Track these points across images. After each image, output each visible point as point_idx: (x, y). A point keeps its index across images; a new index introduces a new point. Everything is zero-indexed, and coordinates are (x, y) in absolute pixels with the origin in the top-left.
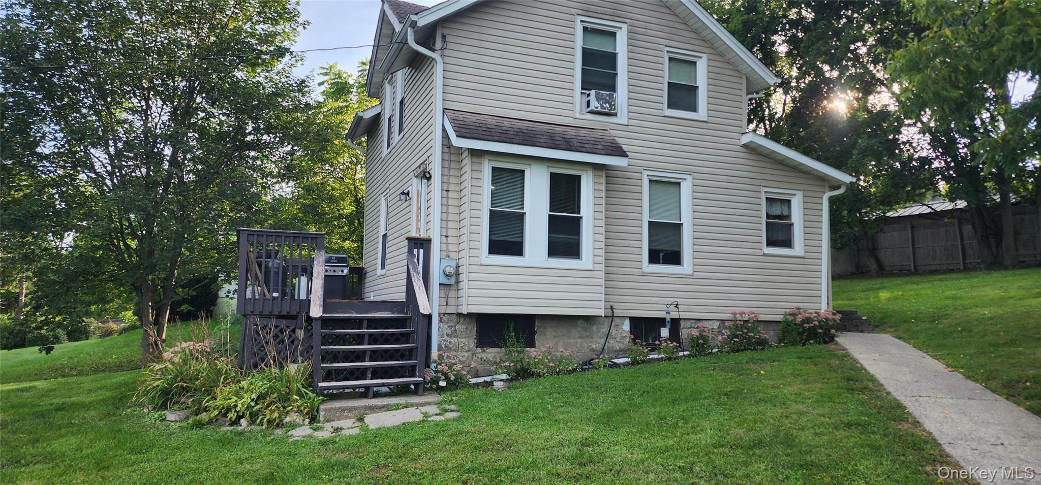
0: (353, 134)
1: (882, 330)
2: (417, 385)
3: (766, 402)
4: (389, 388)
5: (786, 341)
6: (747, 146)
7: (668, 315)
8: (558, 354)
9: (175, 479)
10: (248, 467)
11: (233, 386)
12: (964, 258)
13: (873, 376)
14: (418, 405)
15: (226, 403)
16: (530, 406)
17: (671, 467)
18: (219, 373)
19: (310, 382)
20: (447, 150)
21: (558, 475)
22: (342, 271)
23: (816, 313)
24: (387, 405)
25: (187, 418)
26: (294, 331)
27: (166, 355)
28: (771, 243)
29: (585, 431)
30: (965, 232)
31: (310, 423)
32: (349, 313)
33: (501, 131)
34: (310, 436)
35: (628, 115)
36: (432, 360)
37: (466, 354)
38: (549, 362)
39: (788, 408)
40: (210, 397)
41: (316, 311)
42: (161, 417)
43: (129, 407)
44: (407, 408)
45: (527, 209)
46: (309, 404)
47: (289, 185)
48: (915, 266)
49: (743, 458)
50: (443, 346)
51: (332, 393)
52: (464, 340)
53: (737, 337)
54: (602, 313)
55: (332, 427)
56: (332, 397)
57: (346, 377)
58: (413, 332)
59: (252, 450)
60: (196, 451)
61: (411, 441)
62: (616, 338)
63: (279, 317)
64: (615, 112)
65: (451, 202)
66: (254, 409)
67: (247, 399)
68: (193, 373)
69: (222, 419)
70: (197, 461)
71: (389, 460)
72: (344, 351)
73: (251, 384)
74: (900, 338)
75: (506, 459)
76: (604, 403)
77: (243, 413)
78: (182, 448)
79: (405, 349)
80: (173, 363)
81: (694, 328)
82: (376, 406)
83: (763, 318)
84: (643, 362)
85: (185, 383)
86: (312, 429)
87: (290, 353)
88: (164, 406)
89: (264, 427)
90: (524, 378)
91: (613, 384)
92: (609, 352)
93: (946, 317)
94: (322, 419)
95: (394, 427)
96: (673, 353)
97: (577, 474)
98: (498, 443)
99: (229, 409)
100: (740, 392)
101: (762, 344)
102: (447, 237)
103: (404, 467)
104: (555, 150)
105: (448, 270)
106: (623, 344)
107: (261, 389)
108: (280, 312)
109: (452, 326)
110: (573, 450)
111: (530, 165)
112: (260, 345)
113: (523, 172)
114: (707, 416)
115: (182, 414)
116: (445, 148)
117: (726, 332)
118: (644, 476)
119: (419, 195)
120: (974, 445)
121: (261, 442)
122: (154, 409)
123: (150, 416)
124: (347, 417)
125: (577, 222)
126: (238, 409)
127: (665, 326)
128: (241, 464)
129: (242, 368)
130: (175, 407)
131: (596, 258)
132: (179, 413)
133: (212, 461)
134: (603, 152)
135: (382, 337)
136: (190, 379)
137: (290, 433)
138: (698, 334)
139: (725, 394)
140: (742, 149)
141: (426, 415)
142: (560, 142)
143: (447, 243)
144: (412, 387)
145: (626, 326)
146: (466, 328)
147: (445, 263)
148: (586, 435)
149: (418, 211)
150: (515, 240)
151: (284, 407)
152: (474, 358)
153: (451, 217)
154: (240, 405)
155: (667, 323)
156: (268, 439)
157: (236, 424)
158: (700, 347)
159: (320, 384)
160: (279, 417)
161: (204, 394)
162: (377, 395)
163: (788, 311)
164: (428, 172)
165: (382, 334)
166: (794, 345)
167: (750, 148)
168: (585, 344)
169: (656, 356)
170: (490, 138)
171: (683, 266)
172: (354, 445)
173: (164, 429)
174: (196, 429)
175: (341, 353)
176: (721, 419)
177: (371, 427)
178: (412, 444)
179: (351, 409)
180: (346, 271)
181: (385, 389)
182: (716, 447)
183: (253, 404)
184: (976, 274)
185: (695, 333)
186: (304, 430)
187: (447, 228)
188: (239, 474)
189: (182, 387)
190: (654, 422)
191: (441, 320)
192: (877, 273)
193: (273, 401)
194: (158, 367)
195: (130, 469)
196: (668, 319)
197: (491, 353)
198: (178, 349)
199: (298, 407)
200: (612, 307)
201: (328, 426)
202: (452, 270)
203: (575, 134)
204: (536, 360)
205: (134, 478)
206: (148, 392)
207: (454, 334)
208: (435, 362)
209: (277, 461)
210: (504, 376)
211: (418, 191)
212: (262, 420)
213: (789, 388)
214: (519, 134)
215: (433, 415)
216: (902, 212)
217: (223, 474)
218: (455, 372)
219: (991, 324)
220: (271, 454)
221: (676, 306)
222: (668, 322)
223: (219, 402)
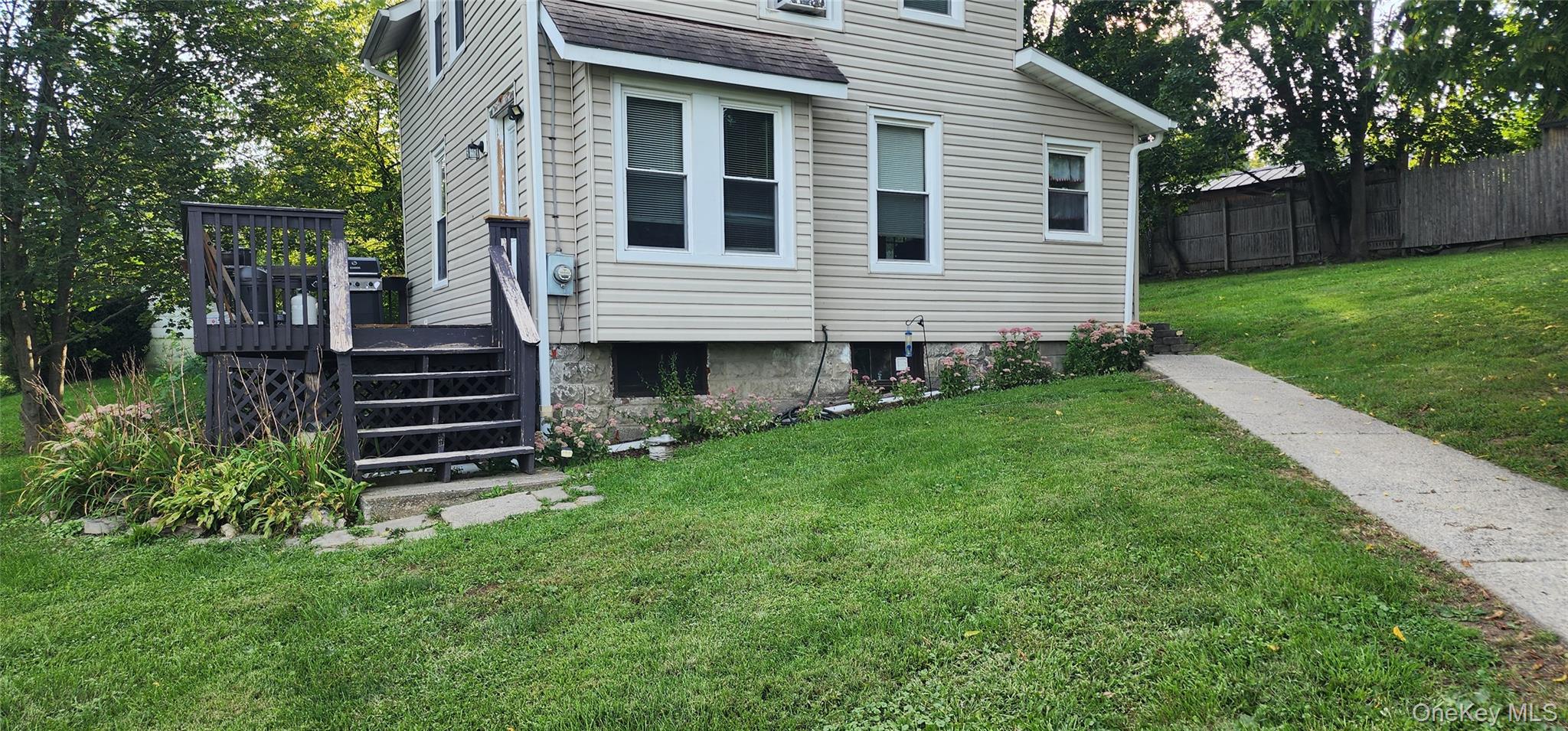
0: (370, 52)
1: (1204, 349)
2: (523, 457)
3: (1077, 454)
4: (478, 465)
5: (1076, 370)
6: (1023, 71)
7: (908, 336)
8: (745, 403)
9: (116, 627)
10: (248, 600)
11: (203, 471)
12: (1296, 249)
13: (1217, 410)
14: (529, 489)
15: (192, 500)
16: (716, 479)
17: (961, 555)
18: (173, 451)
19: (340, 459)
20: (547, 68)
21: (787, 577)
22: (371, 284)
23: (1117, 327)
24: (478, 491)
25: (123, 528)
26: (301, 378)
27: (72, 426)
28: (1054, 224)
29: (815, 511)
30: (1298, 211)
31: (347, 525)
32: (395, 346)
33: (640, 36)
34: (351, 546)
35: (844, 16)
36: (542, 419)
37: (598, 409)
38: (733, 415)
39: (1113, 460)
40: (161, 491)
41: (341, 341)
42: (75, 528)
43: (13, 516)
44: (511, 493)
45: (688, 170)
46: (342, 495)
47: (263, 144)
48: (1229, 262)
49: (1068, 535)
50: (560, 396)
51: (378, 477)
52: (593, 386)
53: (1007, 365)
54: (810, 336)
55: (387, 529)
56: (381, 483)
57: (399, 450)
58: (509, 375)
59: (253, 573)
60: (148, 580)
61: (530, 542)
62: (830, 375)
63: (274, 355)
64: (823, 9)
65: (560, 158)
66: (246, 507)
67: (229, 491)
68: (125, 452)
69: (187, 528)
70: (153, 596)
71: (498, 574)
72: (391, 408)
73: (235, 466)
74: (1232, 359)
75: (697, 559)
76: (831, 468)
77: (225, 514)
78: (121, 578)
79: (497, 403)
80: (86, 439)
81: (944, 355)
82: (458, 493)
83: (1045, 337)
84: (873, 409)
85: (112, 470)
86: (354, 535)
87: (300, 414)
88: (77, 511)
89: (266, 536)
90: (692, 439)
91: (837, 441)
92: (821, 396)
93: (1292, 326)
94: (367, 518)
95: (495, 524)
96: (916, 393)
97: (818, 574)
98: (677, 537)
99: (198, 510)
100: (1034, 441)
101: (1044, 375)
102: (555, 217)
103: (526, 584)
104: (731, 69)
105: (561, 272)
106: (841, 383)
107: (255, 474)
108: (273, 347)
109: (573, 365)
110: (801, 539)
111: (690, 95)
112: (243, 403)
113: (678, 107)
114: (995, 477)
115: (113, 523)
116: (545, 63)
117: (991, 361)
118: (925, 571)
119: (501, 149)
120: (1395, 495)
121: (264, 559)
122: (59, 517)
123: (53, 529)
124: (410, 513)
125: (770, 190)
126: (215, 509)
127: (903, 355)
128: (234, 596)
129: (214, 442)
130: (99, 512)
131: (800, 249)
132: (106, 521)
133: (180, 595)
134: (808, 75)
135: (455, 384)
136: (121, 464)
137: (314, 543)
138: (953, 363)
139: (1013, 446)
140: (1016, 76)
141: (545, 502)
142: (738, 57)
143: (557, 228)
144: (515, 461)
145: (846, 356)
146: (597, 366)
147: (555, 261)
148: (817, 516)
149: (500, 177)
150: (669, 222)
151: (299, 502)
152: (611, 413)
153: (561, 183)
154: (217, 502)
155: (907, 350)
156: (278, 554)
157: (215, 533)
158: (955, 382)
159: (359, 463)
160: (292, 518)
161: (150, 487)
162: (456, 477)
163: (1078, 325)
164: (518, 106)
165: (456, 380)
166: (1087, 374)
167: (1028, 74)
168: (785, 386)
169: (890, 400)
170: (623, 46)
171: (929, 261)
172: (432, 554)
173: (84, 549)
174: (141, 544)
175: (387, 412)
176: (1018, 481)
177: (455, 526)
178: (533, 547)
179: (415, 500)
180: (377, 284)
181: (472, 467)
182: (1020, 521)
183: (242, 499)
184: (1317, 269)
185: (949, 362)
186: (338, 536)
187: (555, 202)
188: (233, 612)
189: (107, 478)
190: (916, 491)
191: (554, 355)
192: (1177, 275)
193: (279, 493)
194: (57, 446)
195: (28, 615)
196: (909, 343)
197: (639, 405)
198: (92, 415)
199: (324, 500)
200: (824, 327)
201: (379, 527)
202: (568, 273)
203: (761, 45)
204: (713, 412)
205: (38, 631)
206: (45, 489)
207: (576, 377)
208: (548, 421)
209: (299, 589)
210: (666, 438)
211: (499, 141)
212: (261, 524)
213: (1104, 431)
214: (671, 41)
215: (557, 502)
216: (1216, 184)
217: (204, 613)
218: (585, 436)
219: (1357, 334)
220: (286, 576)
221: (921, 323)
222: (909, 347)
223: (179, 499)
